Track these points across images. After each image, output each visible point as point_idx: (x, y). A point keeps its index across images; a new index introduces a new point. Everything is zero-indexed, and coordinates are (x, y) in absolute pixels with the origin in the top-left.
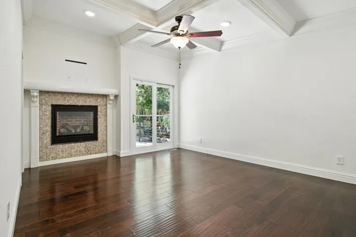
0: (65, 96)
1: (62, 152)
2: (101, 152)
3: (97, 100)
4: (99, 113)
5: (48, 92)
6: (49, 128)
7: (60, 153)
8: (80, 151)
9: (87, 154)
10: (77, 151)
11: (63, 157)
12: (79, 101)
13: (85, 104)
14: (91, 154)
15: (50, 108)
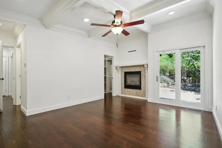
0: (128, 68)
1: (128, 92)
2: (143, 97)
3: (141, 68)
4: (142, 75)
5: (123, 67)
6: (123, 82)
7: (127, 92)
8: (134, 93)
9: (136, 96)
10: (132, 93)
11: (127, 95)
12: (133, 69)
13: (135, 71)
14: (138, 96)
15: (124, 73)
